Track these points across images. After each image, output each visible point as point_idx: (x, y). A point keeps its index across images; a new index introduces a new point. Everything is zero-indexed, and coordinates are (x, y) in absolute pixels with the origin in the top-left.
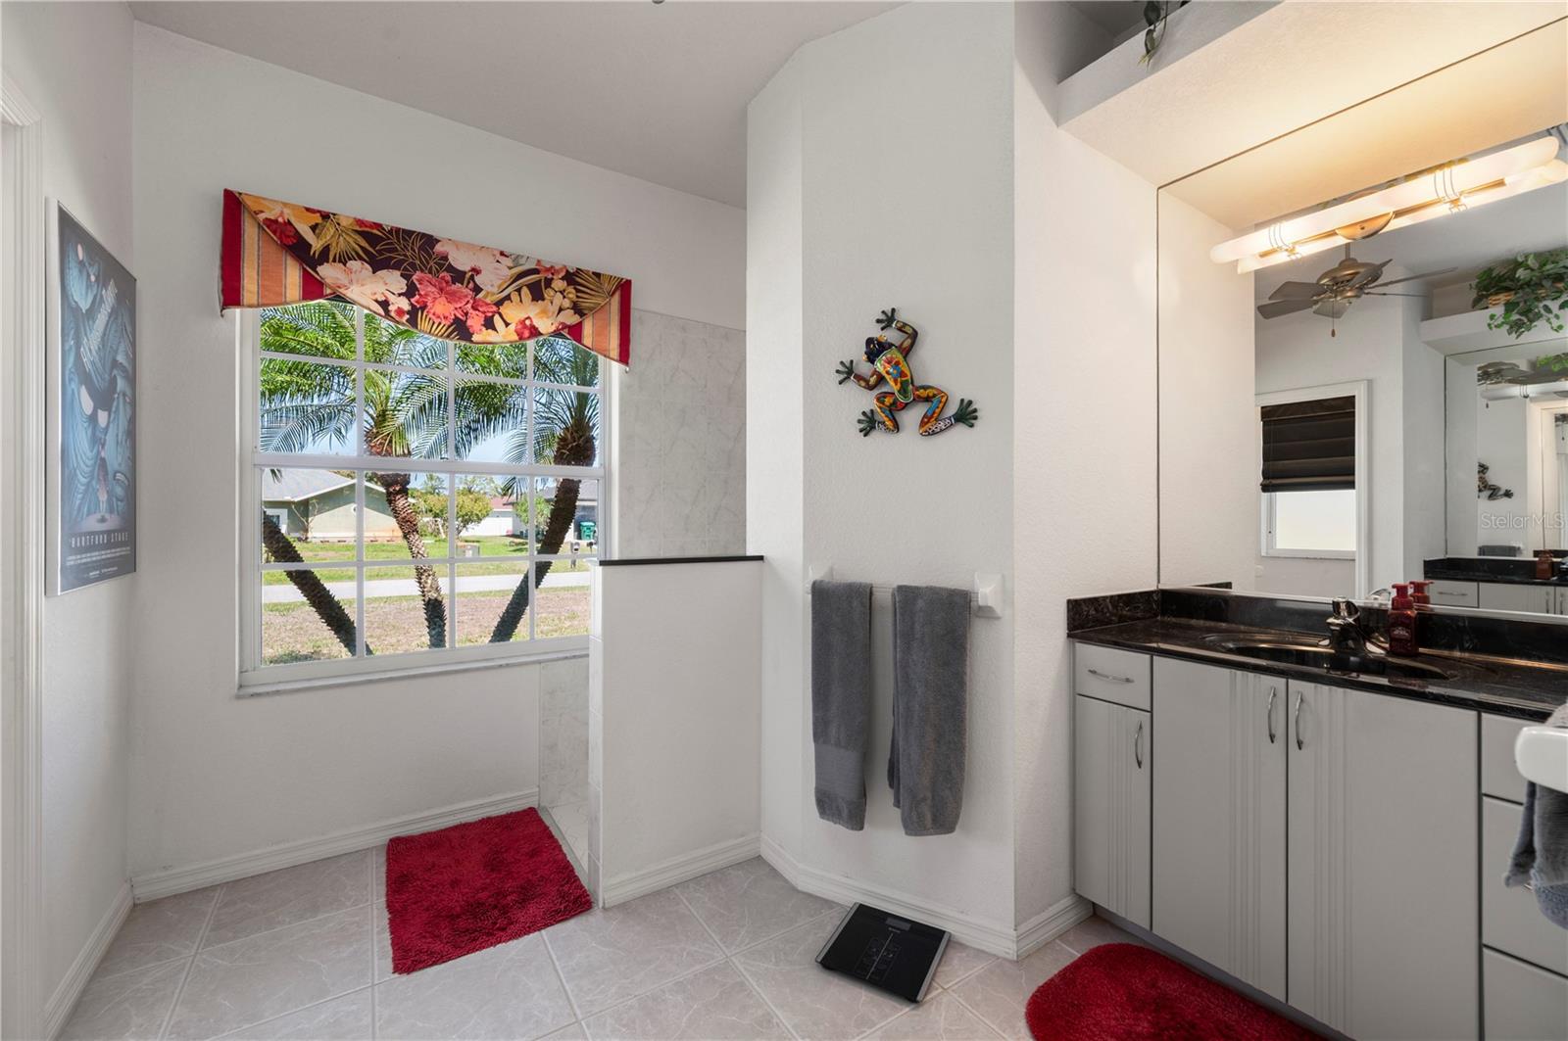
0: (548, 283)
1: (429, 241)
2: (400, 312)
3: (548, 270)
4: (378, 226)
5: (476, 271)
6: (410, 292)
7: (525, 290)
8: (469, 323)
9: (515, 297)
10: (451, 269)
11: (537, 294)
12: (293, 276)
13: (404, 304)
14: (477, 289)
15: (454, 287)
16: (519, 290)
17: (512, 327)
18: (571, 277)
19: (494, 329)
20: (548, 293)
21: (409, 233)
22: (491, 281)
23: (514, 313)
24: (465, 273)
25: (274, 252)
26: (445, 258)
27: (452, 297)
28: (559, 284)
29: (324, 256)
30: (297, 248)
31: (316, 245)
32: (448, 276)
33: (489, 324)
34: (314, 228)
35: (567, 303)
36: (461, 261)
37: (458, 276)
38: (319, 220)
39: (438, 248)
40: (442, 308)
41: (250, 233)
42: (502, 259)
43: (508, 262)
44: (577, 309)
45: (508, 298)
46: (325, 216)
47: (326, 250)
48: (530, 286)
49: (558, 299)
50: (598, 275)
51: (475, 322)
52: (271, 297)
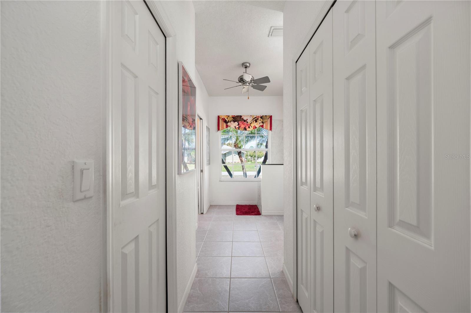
0: (258, 119)
1: (241, 116)
2: (237, 128)
3: (258, 117)
4: (234, 116)
5: (247, 120)
6: (239, 124)
7: (254, 121)
8: (246, 128)
9: (253, 122)
10: (244, 120)
11: (256, 121)
12: (225, 125)
13: (238, 127)
14: (247, 122)
15: (244, 123)
16: (253, 121)
17: (252, 127)
18: (261, 117)
19: (250, 128)
20: (258, 121)
21: (238, 116)
22: (249, 121)
23: (252, 125)
24: (245, 120)
25: (223, 122)
26: (243, 119)
27: (244, 124)
28: (260, 119)
29: (228, 122)
30: (226, 122)
31: (227, 120)
32: (243, 121)
33: (249, 127)
34: (227, 118)
35: (261, 122)
36: (245, 119)
37: (245, 121)
38: (227, 117)
39: (242, 117)
40: (243, 126)
41: (220, 120)
42: (251, 117)
43: (252, 117)
44: (263, 123)
45: (252, 123)
46: (228, 116)
47: (228, 121)
48: (255, 120)
49: (260, 122)
50: (266, 116)
51: (247, 127)
52: (223, 128)
